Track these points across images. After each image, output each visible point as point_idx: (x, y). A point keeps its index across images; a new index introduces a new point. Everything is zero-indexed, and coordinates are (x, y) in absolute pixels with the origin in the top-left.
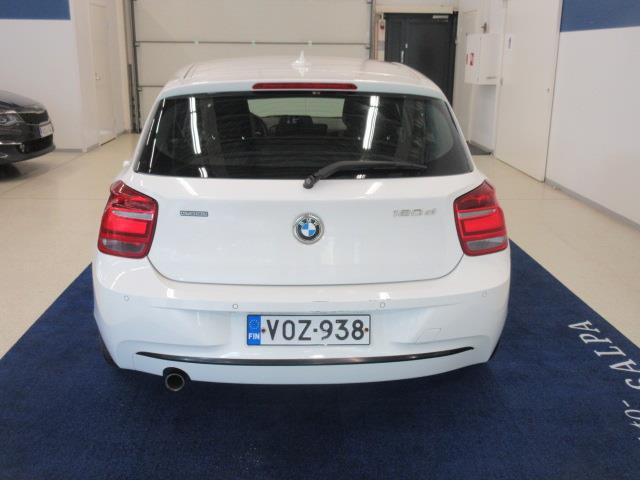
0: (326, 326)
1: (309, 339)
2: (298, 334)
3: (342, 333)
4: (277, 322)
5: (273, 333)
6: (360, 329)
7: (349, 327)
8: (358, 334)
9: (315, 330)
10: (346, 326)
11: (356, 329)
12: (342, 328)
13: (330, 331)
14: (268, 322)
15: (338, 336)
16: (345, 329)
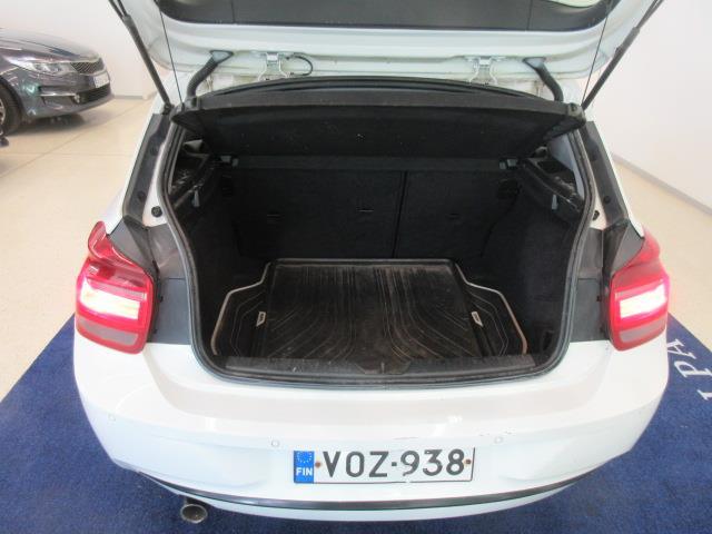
0: (410, 459)
1: (385, 475)
2: (368, 468)
3: (433, 467)
4: (338, 455)
5: (332, 468)
6: (459, 462)
7: (444, 459)
8: (455, 468)
9: (394, 464)
10: (438, 458)
11: (452, 461)
12: (433, 460)
13: (415, 466)
14: (326, 454)
15: (427, 472)
16: (438, 462)
